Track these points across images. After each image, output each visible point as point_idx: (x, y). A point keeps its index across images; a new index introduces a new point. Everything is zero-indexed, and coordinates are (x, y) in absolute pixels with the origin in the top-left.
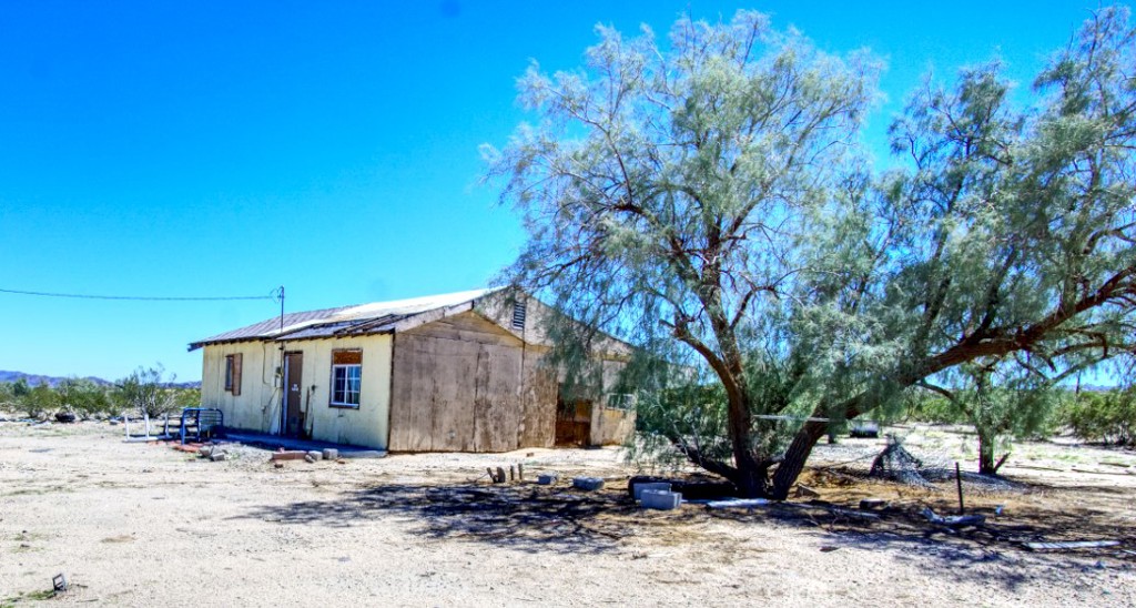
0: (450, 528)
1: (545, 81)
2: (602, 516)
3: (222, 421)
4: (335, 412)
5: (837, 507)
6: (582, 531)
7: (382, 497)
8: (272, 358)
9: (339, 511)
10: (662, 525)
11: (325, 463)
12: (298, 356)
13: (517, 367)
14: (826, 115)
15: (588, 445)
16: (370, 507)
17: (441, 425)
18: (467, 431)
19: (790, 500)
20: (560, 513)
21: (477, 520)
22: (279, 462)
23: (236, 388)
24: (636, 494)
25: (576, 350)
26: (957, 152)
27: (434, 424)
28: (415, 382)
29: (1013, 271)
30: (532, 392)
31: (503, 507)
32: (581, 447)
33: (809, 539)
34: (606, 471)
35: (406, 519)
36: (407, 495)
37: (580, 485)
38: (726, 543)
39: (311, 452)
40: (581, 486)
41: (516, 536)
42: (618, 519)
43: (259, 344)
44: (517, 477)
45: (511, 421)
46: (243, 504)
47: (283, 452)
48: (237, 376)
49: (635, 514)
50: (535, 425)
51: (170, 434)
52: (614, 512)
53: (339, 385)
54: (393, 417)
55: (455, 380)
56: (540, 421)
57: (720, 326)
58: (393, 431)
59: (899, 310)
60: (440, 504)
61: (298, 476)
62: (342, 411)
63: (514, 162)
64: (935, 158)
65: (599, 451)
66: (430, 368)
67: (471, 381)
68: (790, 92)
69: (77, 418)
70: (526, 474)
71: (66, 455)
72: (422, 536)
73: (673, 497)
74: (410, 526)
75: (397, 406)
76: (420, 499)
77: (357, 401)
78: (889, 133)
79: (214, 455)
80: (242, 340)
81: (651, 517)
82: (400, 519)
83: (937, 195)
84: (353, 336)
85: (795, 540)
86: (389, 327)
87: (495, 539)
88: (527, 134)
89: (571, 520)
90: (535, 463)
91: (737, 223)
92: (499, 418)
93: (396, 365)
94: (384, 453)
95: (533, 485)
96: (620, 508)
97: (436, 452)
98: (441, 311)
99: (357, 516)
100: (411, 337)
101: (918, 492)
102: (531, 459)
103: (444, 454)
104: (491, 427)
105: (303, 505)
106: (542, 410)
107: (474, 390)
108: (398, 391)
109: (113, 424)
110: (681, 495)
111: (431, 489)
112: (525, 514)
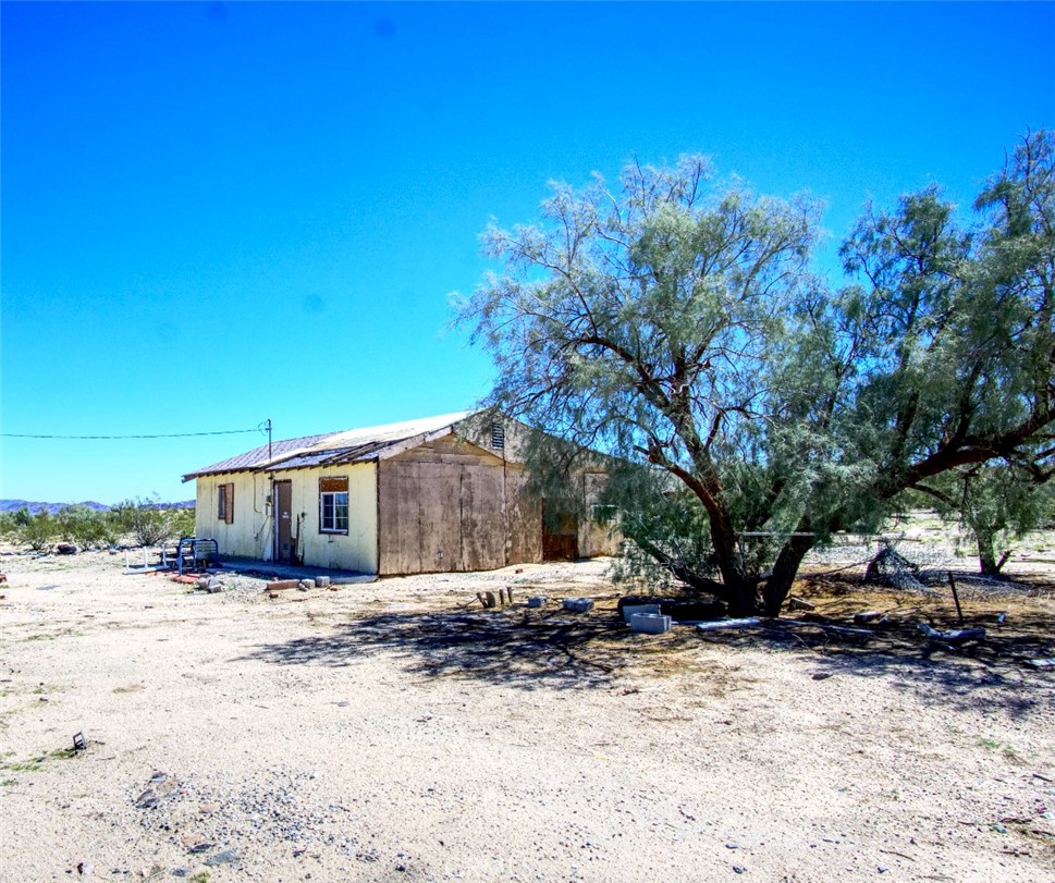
0: (443, 665)
1: (504, 233)
2: (595, 642)
3: (217, 550)
4: (325, 537)
5: (833, 622)
6: (575, 663)
7: (376, 629)
8: (263, 487)
9: (335, 647)
10: (652, 652)
11: (318, 591)
12: (288, 484)
13: (500, 486)
14: (774, 251)
15: (576, 558)
16: (365, 641)
17: (429, 547)
18: (454, 551)
19: (784, 616)
20: (552, 641)
21: (470, 653)
22: (274, 592)
23: (229, 516)
24: (626, 617)
25: (556, 479)
26: (910, 266)
27: (421, 546)
28: (401, 506)
29: (981, 380)
30: (517, 509)
31: (495, 637)
32: (570, 560)
33: (802, 666)
34: (597, 588)
35: (401, 654)
36: (401, 626)
37: (570, 606)
38: (717, 673)
39: (304, 581)
40: (571, 608)
41: (512, 672)
42: (609, 645)
43: (248, 475)
44: (507, 600)
45: (496, 538)
46: (243, 643)
47: (277, 581)
48: (229, 505)
49: (626, 640)
50: (522, 541)
51: (168, 563)
52: (605, 638)
53: (328, 511)
54: (381, 541)
55: (439, 502)
56: (526, 537)
57: (695, 448)
58: (382, 555)
59: (869, 428)
60: (433, 635)
61: (294, 606)
62: (333, 537)
63: (481, 306)
64: (889, 274)
65: (589, 564)
66: (415, 492)
67: (456, 502)
68: (738, 229)
69: (79, 550)
70: (517, 595)
71: (72, 592)
72: (417, 674)
73: (663, 620)
74: (406, 663)
75: (385, 531)
76: (412, 630)
77: (346, 526)
78: (840, 255)
79: (212, 587)
80: (233, 471)
81: (643, 642)
82: (395, 654)
83: (896, 311)
84: (339, 465)
85: (787, 667)
86: (373, 455)
87: (490, 675)
88: (493, 279)
89: (565, 651)
90: (524, 581)
91: (700, 352)
92: (486, 536)
93: (381, 491)
94: (375, 577)
95: (524, 609)
96: (610, 633)
97: (425, 573)
98: (422, 437)
99: (354, 653)
100: (395, 463)
101: (917, 599)
102: (521, 576)
103: (434, 575)
104: (478, 545)
105: (301, 642)
106: (528, 525)
107: (459, 510)
108: (385, 517)
109: (112, 554)
110: (670, 617)
111: (425, 618)
112: (517, 644)
